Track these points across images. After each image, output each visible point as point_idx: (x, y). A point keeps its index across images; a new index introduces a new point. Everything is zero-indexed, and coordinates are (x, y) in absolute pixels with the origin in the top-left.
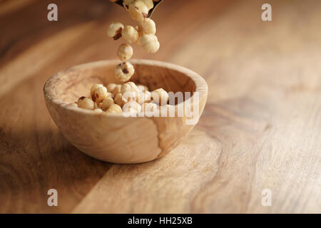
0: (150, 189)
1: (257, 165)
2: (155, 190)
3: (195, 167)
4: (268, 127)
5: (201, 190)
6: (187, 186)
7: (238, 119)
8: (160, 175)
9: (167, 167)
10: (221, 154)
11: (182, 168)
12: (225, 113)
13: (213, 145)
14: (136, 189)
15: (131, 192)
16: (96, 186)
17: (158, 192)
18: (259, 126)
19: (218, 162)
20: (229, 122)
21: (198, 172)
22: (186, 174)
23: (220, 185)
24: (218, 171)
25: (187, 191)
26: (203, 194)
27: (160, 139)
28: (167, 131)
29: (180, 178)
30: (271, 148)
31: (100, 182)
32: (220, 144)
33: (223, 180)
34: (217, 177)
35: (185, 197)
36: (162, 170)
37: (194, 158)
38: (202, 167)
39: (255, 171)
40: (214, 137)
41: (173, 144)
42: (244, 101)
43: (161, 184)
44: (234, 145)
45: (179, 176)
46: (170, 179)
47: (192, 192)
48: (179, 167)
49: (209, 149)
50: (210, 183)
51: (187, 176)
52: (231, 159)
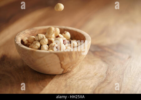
0: (75, 85)
1: (124, 75)
2: (76, 85)
3: (96, 75)
4: (130, 57)
5: (98, 86)
6: (91, 84)
7: (115, 53)
8: (79, 78)
9: (83, 75)
10: (108, 69)
11: (90, 75)
12: (110, 51)
13: (104, 65)
14: (68, 85)
15: (66, 86)
16: (50, 83)
17: (78, 86)
18: (125, 56)
19: (106, 73)
20: (112, 54)
21: (97, 77)
22: (91, 78)
23: (107, 83)
24: (106, 77)
25: (92, 86)
26: (99, 88)
27: (61, 65)
28: (65, 61)
29: (88, 80)
30: (131, 67)
31: (52, 81)
32: (107, 64)
33: (109, 81)
34: (106, 80)
35: (91, 89)
36: (80, 76)
37: (95, 71)
38: (99, 75)
39: (123, 77)
40: (104, 61)
41: (69, 67)
42: (119, 45)
43: (80, 82)
44: (114, 65)
45: (88, 79)
46: (84, 80)
47: (94, 86)
48: (88, 75)
49: (102, 67)
50: (103, 82)
51: (92, 79)
52: (112, 72)
